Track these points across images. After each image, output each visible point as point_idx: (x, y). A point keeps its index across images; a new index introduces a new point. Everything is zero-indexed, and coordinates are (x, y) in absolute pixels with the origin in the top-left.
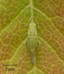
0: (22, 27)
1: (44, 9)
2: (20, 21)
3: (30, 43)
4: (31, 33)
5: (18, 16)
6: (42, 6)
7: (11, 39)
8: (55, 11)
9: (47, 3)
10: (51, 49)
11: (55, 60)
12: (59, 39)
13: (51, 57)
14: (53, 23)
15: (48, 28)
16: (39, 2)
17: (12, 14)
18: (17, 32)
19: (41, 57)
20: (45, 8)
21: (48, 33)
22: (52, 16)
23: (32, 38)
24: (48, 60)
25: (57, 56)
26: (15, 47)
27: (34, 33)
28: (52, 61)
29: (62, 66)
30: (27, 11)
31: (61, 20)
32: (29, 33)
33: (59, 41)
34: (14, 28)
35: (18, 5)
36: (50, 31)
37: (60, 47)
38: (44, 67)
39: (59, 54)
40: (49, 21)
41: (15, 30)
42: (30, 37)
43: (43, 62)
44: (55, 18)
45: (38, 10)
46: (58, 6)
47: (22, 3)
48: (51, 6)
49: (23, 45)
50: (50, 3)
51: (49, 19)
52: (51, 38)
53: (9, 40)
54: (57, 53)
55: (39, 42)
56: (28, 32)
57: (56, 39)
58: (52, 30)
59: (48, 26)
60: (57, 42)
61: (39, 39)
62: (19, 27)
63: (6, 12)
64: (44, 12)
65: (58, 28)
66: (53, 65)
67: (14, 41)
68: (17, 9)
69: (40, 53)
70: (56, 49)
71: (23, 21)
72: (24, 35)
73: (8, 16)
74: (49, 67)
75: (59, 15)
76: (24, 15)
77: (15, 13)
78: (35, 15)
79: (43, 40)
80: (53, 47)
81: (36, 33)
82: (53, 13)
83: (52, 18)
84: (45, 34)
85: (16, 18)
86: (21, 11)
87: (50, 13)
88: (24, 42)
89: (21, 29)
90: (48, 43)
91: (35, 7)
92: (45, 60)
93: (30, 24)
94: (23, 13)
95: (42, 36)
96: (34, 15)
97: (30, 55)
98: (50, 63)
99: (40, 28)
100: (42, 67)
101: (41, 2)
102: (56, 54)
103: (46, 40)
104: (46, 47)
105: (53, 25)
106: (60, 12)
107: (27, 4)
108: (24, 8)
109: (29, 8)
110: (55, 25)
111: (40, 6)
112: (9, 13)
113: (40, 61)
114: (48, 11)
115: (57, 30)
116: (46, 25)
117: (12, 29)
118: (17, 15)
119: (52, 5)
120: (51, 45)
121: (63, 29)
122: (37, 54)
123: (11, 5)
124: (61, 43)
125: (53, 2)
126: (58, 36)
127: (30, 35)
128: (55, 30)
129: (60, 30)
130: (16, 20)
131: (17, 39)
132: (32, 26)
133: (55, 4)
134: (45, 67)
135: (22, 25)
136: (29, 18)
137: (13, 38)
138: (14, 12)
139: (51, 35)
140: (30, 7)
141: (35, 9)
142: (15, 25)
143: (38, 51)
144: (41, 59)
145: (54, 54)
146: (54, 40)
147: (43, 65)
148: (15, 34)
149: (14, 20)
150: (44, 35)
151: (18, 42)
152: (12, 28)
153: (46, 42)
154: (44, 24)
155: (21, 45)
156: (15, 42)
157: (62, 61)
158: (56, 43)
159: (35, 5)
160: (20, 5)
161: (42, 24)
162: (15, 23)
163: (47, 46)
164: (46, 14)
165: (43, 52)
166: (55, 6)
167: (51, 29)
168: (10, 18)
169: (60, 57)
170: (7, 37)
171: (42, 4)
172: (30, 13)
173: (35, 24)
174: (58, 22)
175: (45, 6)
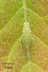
0: (17, 27)
1: (36, 9)
2: (15, 22)
3: (25, 40)
5: (14, 17)
6: (34, 7)
7: (8, 38)
8: (46, 11)
9: (39, 4)
10: (44, 44)
11: (47, 54)
13: (44, 52)
14: (45, 22)
16: (31, 4)
17: (9, 16)
18: (13, 31)
19: (34, 52)
20: (38, 9)
24: (41, 54)
26: (12, 44)
27: (29, 31)
28: (45, 55)
32: (24, 32)
34: (11, 28)
36: (42, 28)
40: (41, 20)
41: (12, 29)
42: (25, 35)
43: (36, 56)
44: (47, 17)
45: (31, 11)
47: (17, 5)
48: (42, 7)
50: (42, 4)
52: (43, 35)
58: (44, 28)
59: (40, 24)
61: (32, 36)
62: (15, 27)
63: (4, 14)
64: (36, 12)
66: (46, 59)
67: (11, 39)
68: (12, 11)
69: (33, 48)
71: (18, 21)
73: (6, 18)
74: (42, 60)
76: (19, 16)
78: (29, 15)
79: (36, 37)
82: (45, 13)
83: (43, 17)
84: (38, 31)
85: (12, 19)
86: (16, 12)
87: (42, 13)
90: (41, 39)
91: (29, 8)
92: (38, 54)
93: (24, 23)
94: (17, 14)
96: (27, 16)
98: (43, 57)
99: (33, 26)
100: (36, 61)
101: (33, 3)
103: (39, 37)
104: (39, 43)
108: (19, 10)
110: (47, 23)
112: (6, 15)
114: (40, 11)
116: (38, 23)
117: (9, 29)
118: (12, 16)
120: (44, 41)
123: (8, 8)
125: (45, 3)
127: (25, 33)
133: (46, 5)
134: (39, 61)
135: (18, 25)
137: (10, 36)
138: (10, 14)
139: (43, 32)
140: (23, 8)
141: (28, 10)
142: (11, 25)
145: (47, 49)
146: (46, 36)
147: (36, 59)
148: (12, 33)
149: (10, 21)
151: (14, 40)
153: (38, 39)
159: (28, 6)
160: (15, 7)
161: (35, 22)
164: (38, 14)
165: (36, 47)
166: (47, 7)
167: (43, 26)
170: (5, 36)
171: (34, 5)
173: (29, 24)
175: (38, 7)
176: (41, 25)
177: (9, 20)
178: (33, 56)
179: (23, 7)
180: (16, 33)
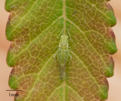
0: (53, 39)
1: (78, 21)
2: (51, 33)
3: (60, 56)
4: (62, 45)
5: (49, 27)
6: (76, 18)
7: (40, 51)
8: (89, 24)
9: (82, 14)
10: (83, 64)
11: (86, 77)
12: (92, 54)
13: (82, 73)
14: (87, 37)
15: (81, 42)
16: (73, 14)
17: (43, 24)
18: (47, 44)
19: (71, 72)
21: (81, 48)
22: (86, 30)
23: (63, 51)
24: (78, 76)
25: (89, 72)
26: (44, 60)
27: (66, 46)
28: (83, 77)
29: (93, 83)
30: (60, 22)
31: (96, 34)
32: (60, 46)
33: (92, 57)
34: (44, 40)
35: (50, 15)
36: (83, 45)
37: (93, 63)
38: (74, 84)
39: (91, 70)
40: (83, 34)
41: (45, 42)
42: (61, 50)
43: (73, 78)
44: (90, 31)
45: (71, 22)
46: (93, 19)
47: (55, 13)
49: (53, 59)
50: (85, 15)
51: (83, 32)
52: (83, 53)
53: (38, 52)
54: (89, 69)
55: (70, 56)
56: (58, 45)
57: (89, 54)
58: (86, 44)
59: (81, 39)
60: (90, 57)
61: (70, 53)
62: (50, 39)
63: (37, 22)
64: (77, 24)
65: (92, 42)
66: (84, 82)
67: (44, 53)
68: (48, 19)
69: (70, 68)
70: (88, 65)
71: (54, 33)
72: (54, 48)
73: (39, 26)
74: (79, 84)
75: (94, 28)
76: (56, 27)
77: (45, 24)
78: (68, 27)
79: (75, 54)
80: (85, 63)
81: (67, 46)
82: (87, 26)
83: (86, 32)
84: (78, 48)
85: (47, 29)
86: (53, 22)
87: (84, 26)
88: (54, 55)
89: (51, 41)
90: (80, 58)
91: (69, 18)
92: (75, 76)
93: (62, 36)
94: (54, 24)
95: (74, 50)
96: (66, 27)
97: (60, 70)
98: (80, 80)
99: (72, 41)
100: (72, 83)
101: (75, 13)
102: (88, 71)
103: (78, 55)
104: (77, 63)
105: (86, 38)
106: (96, 26)
107: (60, 14)
108: (57, 19)
109: (62, 19)
110: (89, 39)
111: (74, 17)
112: (40, 23)
113: (71, 77)
114: (82, 23)
115: (90, 44)
116: (79, 38)
118: (48, 25)
119: (86, 18)
120: (83, 60)
121: (97, 44)
122: (67, 69)
123: (43, 15)
124: (93, 59)
125: (88, 15)
126: (92, 51)
127: (61, 48)
128: (88, 44)
129: (93, 45)
130: (47, 31)
131: (46, 52)
132: (64, 39)
133: (90, 16)
134: (76, 84)
135: (53, 37)
136: (61, 30)
137: (43, 50)
138: (45, 22)
139: (84, 49)
141: (69, 20)
142: (45, 36)
143: (69, 66)
144: (71, 75)
145: (86, 70)
146: (87, 55)
147: (73, 81)
148: (45, 46)
149: (45, 31)
150: (76, 50)
151: (48, 55)
152: (42, 39)
153: (77, 57)
154: (77, 38)
155: (51, 58)
156: (44, 55)
157: (94, 78)
158: (89, 59)
159: (69, 16)
160: (52, 15)
161: (75, 37)
162: (45, 34)
163: (78, 61)
164: (79, 26)
165: (74, 67)
166: (90, 19)
167: (84, 43)
168: (40, 28)
169: (92, 73)
170: (36, 49)
171: (76, 16)
172: (62, 25)
173: (67, 37)
174: (93, 36)
175: (80, 18)
176: (82, 41)
177: (42, 29)
178: (69, 77)
179: (62, 17)
180: (51, 46)
